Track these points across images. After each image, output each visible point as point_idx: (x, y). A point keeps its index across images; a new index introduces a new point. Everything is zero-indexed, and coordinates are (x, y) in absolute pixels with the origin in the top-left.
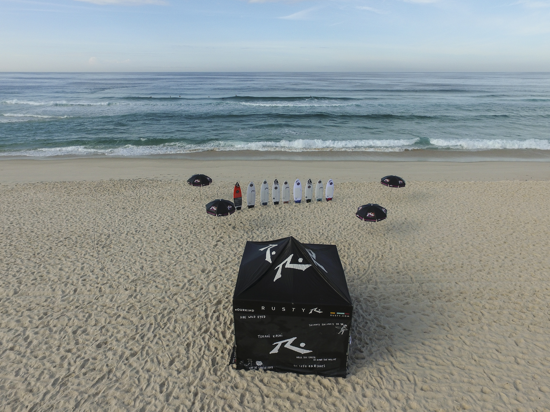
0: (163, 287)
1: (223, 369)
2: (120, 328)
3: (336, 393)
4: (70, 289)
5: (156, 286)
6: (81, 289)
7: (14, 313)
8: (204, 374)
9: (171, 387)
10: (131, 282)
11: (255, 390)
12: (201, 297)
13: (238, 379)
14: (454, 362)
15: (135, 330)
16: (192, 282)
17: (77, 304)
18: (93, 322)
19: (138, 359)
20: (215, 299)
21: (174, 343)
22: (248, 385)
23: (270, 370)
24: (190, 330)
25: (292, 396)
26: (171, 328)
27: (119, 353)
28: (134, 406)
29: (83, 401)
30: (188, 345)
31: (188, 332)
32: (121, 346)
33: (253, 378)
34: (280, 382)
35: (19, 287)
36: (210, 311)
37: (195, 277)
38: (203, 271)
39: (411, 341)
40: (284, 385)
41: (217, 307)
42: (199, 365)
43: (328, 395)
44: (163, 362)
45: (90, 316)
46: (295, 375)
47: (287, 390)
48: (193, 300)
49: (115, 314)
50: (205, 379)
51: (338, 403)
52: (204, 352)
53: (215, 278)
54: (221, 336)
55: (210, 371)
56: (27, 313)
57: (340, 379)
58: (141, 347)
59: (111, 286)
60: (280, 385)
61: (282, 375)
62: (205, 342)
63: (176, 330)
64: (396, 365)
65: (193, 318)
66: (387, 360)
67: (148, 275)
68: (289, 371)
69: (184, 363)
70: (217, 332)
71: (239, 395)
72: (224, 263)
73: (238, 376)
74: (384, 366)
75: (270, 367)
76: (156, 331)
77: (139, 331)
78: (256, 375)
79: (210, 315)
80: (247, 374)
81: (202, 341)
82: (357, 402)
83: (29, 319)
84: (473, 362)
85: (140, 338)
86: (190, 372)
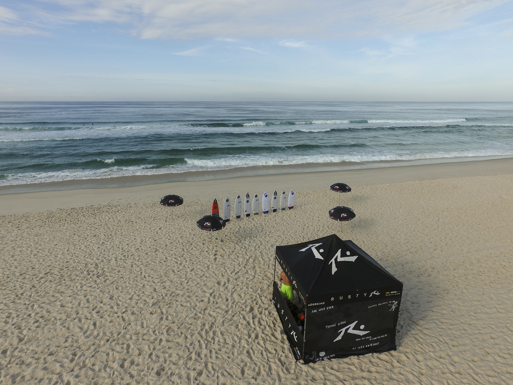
0: (188, 304)
1: (293, 367)
2: (170, 351)
3: (396, 364)
4: (87, 325)
5: (181, 305)
6: (101, 322)
7: (34, 361)
8: (279, 375)
10: (152, 306)
11: (332, 378)
12: (232, 307)
13: (313, 372)
14: (461, 320)
15: (187, 350)
16: (214, 296)
17: (106, 338)
18: (137, 352)
19: (208, 376)
20: (246, 307)
21: (233, 353)
22: (324, 375)
23: (334, 358)
24: (240, 339)
25: (365, 374)
26: (222, 340)
27: (184, 375)
30: (248, 352)
31: (240, 341)
32: (182, 368)
33: (324, 368)
34: (348, 366)
35: (21, 333)
36: (249, 318)
37: (214, 290)
38: (219, 283)
39: (423, 311)
40: (352, 367)
41: (253, 314)
42: (270, 368)
43: (391, 367)
44: (234, 373)
45: (128, 346)
46: (356, 357)
47: (358, 371)
48: (227, 312)
49: (156, 339)
50: (283, 380)
51: (402, 371)
52: (267, 355)
53: (234, 288)
54: (273, 338)
55: (283, 371)
56: (50, 359)
57: (393, 352)
58: (204, 365)
59: (133, 313)
60: (349, 368)
61: (346, 360)
62: (262, 347)
63: (227, 341)
64: (425, 331)
65: (237, 327)
66: (416, 329)
67: (166, 296)
68: (351, 355)
69: (254, 369)
70: (267, 335)
72: (234, 274)
73: (310, 370)
74: (416, 334)
75: (332, 356)
76: (209, 346)
77: (191, 350)
78: (325, 365)
79: (251, 322)
80: (316, 365)
81: (258, 346)
82: (416, 367)
83: (58, 365)
84: (473, 318)
85: (197, 357)
86: (265, 376)
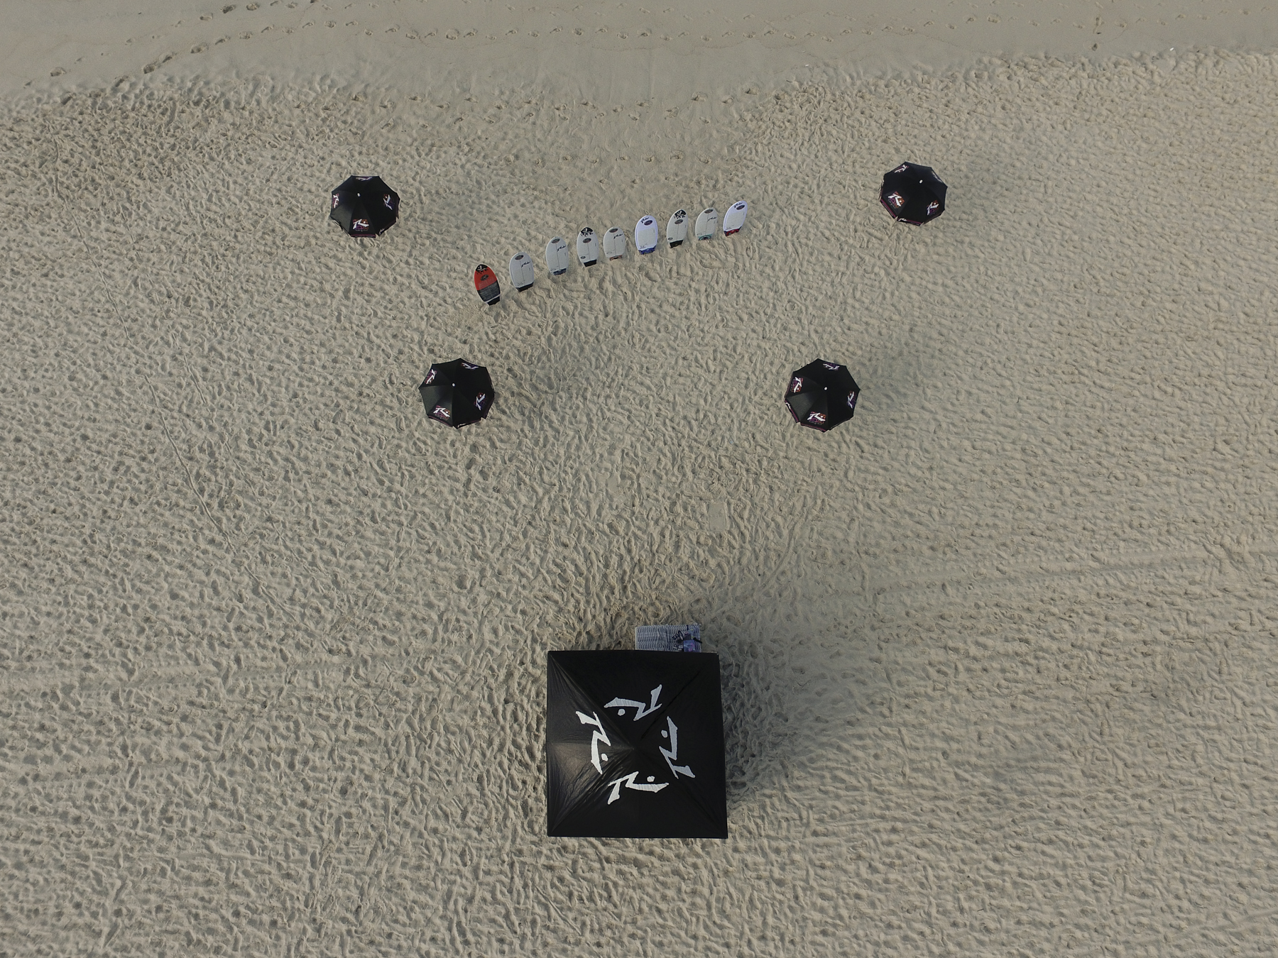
0: (396, 638)
2: (361, 750)
3: (698, 848)
4: (226, 659)
5: (384, 638)
6: (247, 657)
7: (165, 728)
8: (515, 831)
9: (475, 858)
10: (331, 630)
11: (591, 851)
12: (474, 662)
15: (387, 754)
16: (447, 621)
17: (261, 698)
18: (311, 741)
19: (413, 812)
20: (500, 666)
21: (456, 775)
24: (474, 747)
26: (443, 744)
28: (436, 889)
29: (366, 886)
30: (480, 779)
31: (472, 752)
32: (377, 789)
36: (499, 700)
37: (449, 603)
38: (461, 584)
41: (508, 688)
42: (506, 817)
44: (452, 815)
47: (634, 850)
48: (463, 673)
49: (339, 719)
52: (507, 791)
53: (489, 603)
54: (527, 757)
55: (522, 826)
56: (186, 727)
58: (409, 788)
59: (298, 645)
62: (504, 772)
63: (452, 748)
64: (789, 793)
65: (473, 718)
66: (777, 785)
67: (356, 603)
69: (482, 813)
71: (570, 862)
72: (498, 552)
77: (393, 754)
81: (499, 769)
82: (724, 861)
85: (400, 773)
86: (495, 829)
